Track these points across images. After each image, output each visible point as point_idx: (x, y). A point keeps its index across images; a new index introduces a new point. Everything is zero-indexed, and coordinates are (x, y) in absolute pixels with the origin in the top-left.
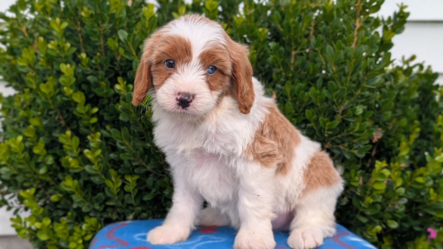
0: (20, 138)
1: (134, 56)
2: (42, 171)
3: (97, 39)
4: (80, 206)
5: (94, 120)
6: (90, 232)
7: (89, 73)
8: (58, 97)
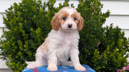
2: (14, 50)
3: (29, 17)
5: (27, 37)
8: (18, 32)
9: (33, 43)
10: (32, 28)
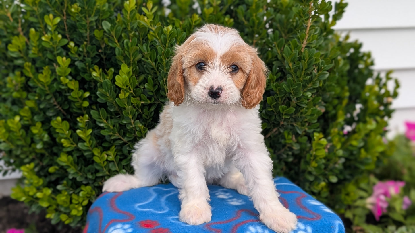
0: (17, 118)
1: (116, 43)
2: (39, 146)
3: (84, 31)
4: (75, 176)
5: (86, 103)
6: (86, 198)
7: (76, 59)
8: (55, 85)
9: (107, 120)
10: (96, 67)
